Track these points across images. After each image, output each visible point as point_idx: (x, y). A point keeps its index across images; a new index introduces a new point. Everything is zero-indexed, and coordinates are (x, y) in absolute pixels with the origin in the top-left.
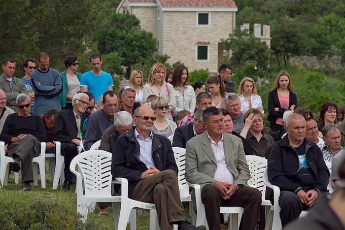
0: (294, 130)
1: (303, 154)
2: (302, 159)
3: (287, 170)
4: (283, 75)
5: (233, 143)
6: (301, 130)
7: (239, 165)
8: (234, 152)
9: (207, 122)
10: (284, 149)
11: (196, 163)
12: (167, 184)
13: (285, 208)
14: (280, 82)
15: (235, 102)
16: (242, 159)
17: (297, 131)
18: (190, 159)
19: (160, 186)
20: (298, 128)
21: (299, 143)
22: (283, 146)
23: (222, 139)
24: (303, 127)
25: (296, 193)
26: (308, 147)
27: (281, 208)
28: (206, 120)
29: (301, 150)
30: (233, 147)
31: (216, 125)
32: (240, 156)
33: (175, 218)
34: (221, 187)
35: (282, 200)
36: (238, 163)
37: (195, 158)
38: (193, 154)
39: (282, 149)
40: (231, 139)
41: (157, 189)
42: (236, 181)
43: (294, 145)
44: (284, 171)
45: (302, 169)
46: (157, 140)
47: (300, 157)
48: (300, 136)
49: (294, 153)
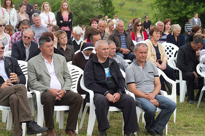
0: (102, 51)
1: (107, 67)
2: (107, 71)
3: (98, 79)
4: (64, 2)
5: (59, 60)
6: (107, 51)
7: (64, 75)
8: (60, 66)
9: (42, 47)
10: (95, 64)
11: (36, 75)
12: (19, 94)
13: (98, 105)
14: (63, 6)
15: (37, 18)
16: (66, 71)
17: (104, 51)
18: (31, 73)
19: (13, 96)
20: (105, 49)
21: (105, 60)
22: (94, 62)
23: (52, 58)
24: (107, 49)
25: (105, 95)
26: (110, 62)
27: (95, 106)
28: (41, 46)
29: (106, 65)
30: (60, 63)
31: (48, 49)
32: (65, 69)
33: (25, 119)
34: (54, 92)
35: (96, 100)
36: (64, 74)
37: (35, 72)
38: (32, 69)
39: (94, 65)
40: (58, 58)
41: (11, 98)
42: (64, 88)
43: (101, 61)
44: (96, 80)
45: (108, 78)
46: (7, 60)
47: (105, 69)
48: (106, 55)
49: (102, 67)
